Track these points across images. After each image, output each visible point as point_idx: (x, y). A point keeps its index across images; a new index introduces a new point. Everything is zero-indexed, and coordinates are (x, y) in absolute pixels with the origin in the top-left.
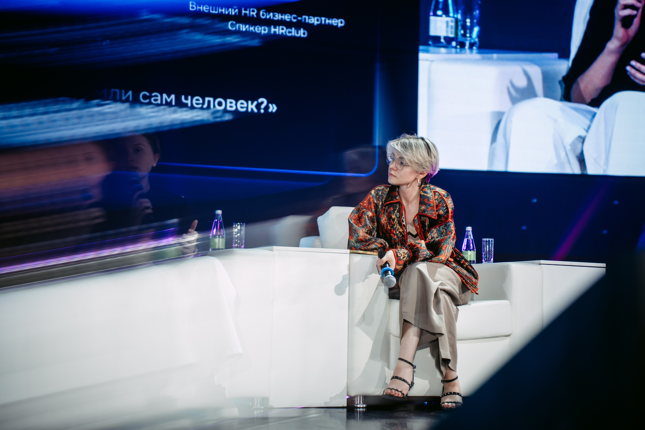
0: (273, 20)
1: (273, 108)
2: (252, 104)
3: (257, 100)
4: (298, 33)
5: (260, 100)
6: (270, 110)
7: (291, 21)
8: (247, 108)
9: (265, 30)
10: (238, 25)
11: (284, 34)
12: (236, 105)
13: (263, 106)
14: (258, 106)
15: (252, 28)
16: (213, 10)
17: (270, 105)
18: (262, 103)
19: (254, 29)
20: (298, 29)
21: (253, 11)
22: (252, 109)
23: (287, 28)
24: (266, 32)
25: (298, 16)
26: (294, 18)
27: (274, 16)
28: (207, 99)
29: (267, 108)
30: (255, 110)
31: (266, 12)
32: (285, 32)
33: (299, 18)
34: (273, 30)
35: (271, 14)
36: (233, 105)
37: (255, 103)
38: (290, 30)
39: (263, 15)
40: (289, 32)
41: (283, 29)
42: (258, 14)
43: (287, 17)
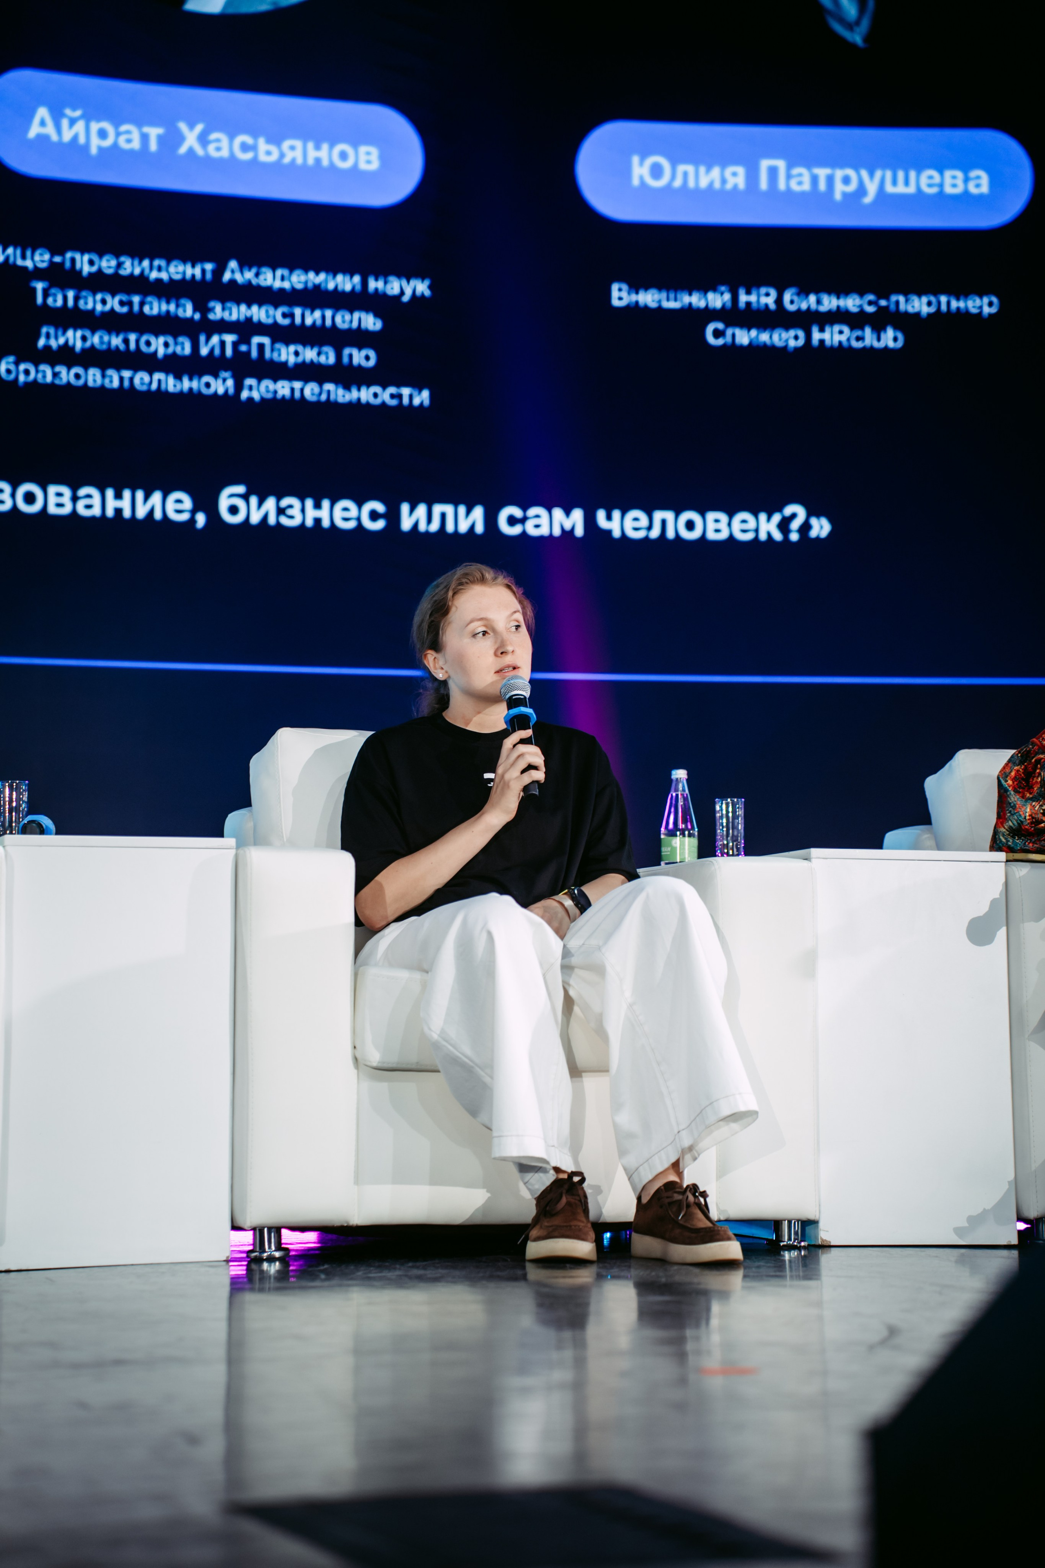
0: (817, 312)
1: (821, 528)
2: (769, 519)
3: (780, 510)
4: (879, 339)
5: (789, 510)
6: (813, 533)
7: (862, 312)
8: (757, 531)
9: (796, 338)
10: (729, 332)
11: (845, 344)
12: (729, 525)
13: (795, 525)
14: (784, 526)
15: (764, 337)
16: (668, 299)
17: (814, 521)
18: (794, 516)
19: (771, 337)
20: (878, 330)
21: (767, 295)
22: (769, 534)
23: (852, 329)
24: (801, 342)
25: (880, 297)
26: (870, 303)
27: (819, 302)
28: (658, 515)
29: (805, 528)
30: (778, 536)
31: (798, 294)
32: (848, 340)
33: (883, 303)
34: (816, 336)
35: (812, 298)
36: (723, 525)
37: (777, 518)
38: (859, 333)
39: (792, 302)
40: (858, 339)
41: (841, 332)
42: (779, 301)
43: (851, 303)
